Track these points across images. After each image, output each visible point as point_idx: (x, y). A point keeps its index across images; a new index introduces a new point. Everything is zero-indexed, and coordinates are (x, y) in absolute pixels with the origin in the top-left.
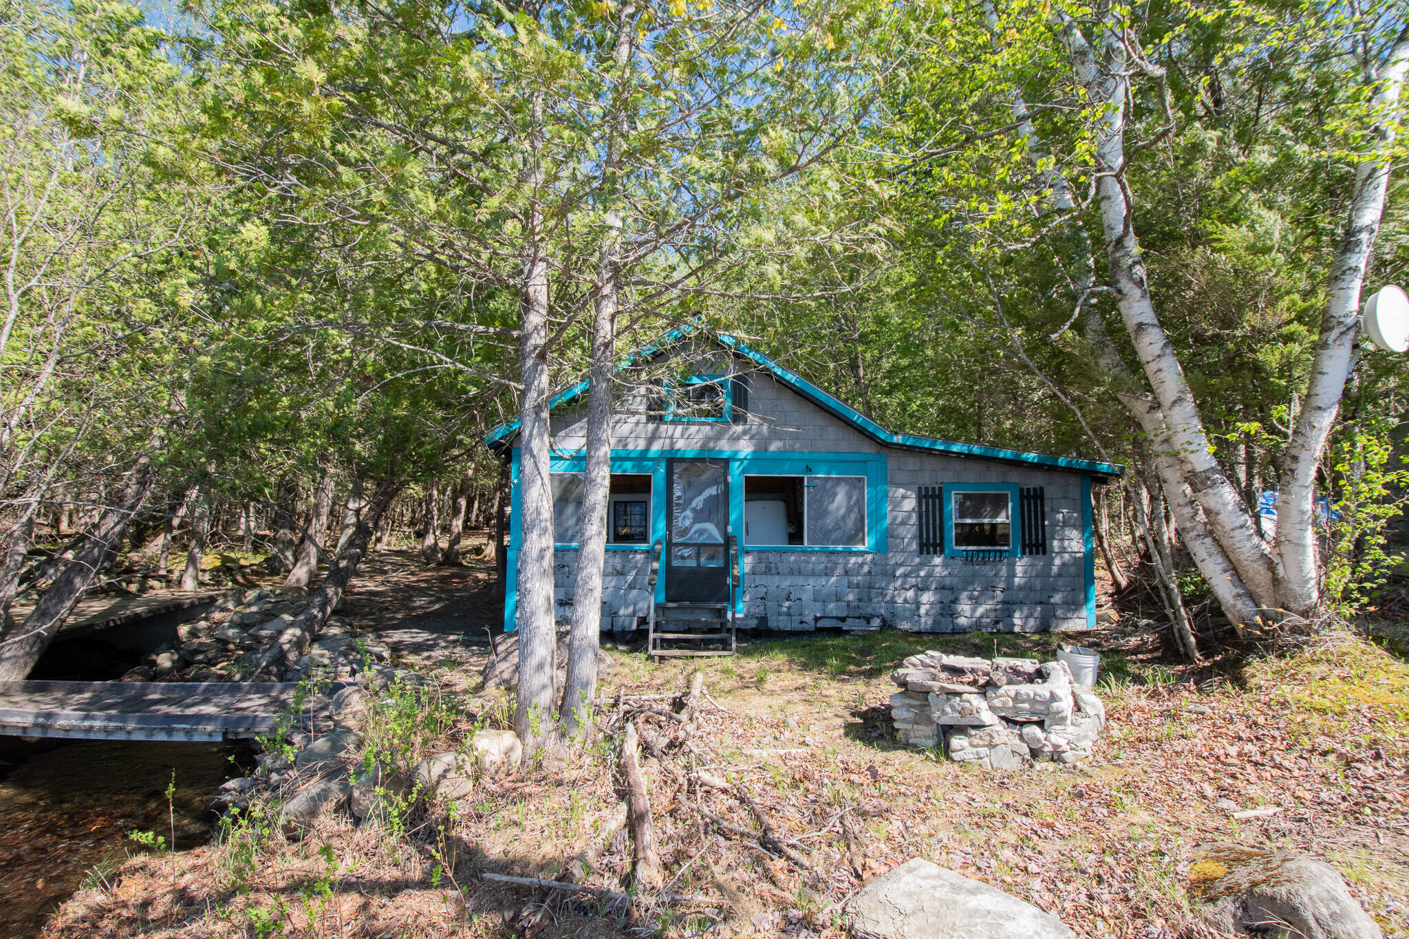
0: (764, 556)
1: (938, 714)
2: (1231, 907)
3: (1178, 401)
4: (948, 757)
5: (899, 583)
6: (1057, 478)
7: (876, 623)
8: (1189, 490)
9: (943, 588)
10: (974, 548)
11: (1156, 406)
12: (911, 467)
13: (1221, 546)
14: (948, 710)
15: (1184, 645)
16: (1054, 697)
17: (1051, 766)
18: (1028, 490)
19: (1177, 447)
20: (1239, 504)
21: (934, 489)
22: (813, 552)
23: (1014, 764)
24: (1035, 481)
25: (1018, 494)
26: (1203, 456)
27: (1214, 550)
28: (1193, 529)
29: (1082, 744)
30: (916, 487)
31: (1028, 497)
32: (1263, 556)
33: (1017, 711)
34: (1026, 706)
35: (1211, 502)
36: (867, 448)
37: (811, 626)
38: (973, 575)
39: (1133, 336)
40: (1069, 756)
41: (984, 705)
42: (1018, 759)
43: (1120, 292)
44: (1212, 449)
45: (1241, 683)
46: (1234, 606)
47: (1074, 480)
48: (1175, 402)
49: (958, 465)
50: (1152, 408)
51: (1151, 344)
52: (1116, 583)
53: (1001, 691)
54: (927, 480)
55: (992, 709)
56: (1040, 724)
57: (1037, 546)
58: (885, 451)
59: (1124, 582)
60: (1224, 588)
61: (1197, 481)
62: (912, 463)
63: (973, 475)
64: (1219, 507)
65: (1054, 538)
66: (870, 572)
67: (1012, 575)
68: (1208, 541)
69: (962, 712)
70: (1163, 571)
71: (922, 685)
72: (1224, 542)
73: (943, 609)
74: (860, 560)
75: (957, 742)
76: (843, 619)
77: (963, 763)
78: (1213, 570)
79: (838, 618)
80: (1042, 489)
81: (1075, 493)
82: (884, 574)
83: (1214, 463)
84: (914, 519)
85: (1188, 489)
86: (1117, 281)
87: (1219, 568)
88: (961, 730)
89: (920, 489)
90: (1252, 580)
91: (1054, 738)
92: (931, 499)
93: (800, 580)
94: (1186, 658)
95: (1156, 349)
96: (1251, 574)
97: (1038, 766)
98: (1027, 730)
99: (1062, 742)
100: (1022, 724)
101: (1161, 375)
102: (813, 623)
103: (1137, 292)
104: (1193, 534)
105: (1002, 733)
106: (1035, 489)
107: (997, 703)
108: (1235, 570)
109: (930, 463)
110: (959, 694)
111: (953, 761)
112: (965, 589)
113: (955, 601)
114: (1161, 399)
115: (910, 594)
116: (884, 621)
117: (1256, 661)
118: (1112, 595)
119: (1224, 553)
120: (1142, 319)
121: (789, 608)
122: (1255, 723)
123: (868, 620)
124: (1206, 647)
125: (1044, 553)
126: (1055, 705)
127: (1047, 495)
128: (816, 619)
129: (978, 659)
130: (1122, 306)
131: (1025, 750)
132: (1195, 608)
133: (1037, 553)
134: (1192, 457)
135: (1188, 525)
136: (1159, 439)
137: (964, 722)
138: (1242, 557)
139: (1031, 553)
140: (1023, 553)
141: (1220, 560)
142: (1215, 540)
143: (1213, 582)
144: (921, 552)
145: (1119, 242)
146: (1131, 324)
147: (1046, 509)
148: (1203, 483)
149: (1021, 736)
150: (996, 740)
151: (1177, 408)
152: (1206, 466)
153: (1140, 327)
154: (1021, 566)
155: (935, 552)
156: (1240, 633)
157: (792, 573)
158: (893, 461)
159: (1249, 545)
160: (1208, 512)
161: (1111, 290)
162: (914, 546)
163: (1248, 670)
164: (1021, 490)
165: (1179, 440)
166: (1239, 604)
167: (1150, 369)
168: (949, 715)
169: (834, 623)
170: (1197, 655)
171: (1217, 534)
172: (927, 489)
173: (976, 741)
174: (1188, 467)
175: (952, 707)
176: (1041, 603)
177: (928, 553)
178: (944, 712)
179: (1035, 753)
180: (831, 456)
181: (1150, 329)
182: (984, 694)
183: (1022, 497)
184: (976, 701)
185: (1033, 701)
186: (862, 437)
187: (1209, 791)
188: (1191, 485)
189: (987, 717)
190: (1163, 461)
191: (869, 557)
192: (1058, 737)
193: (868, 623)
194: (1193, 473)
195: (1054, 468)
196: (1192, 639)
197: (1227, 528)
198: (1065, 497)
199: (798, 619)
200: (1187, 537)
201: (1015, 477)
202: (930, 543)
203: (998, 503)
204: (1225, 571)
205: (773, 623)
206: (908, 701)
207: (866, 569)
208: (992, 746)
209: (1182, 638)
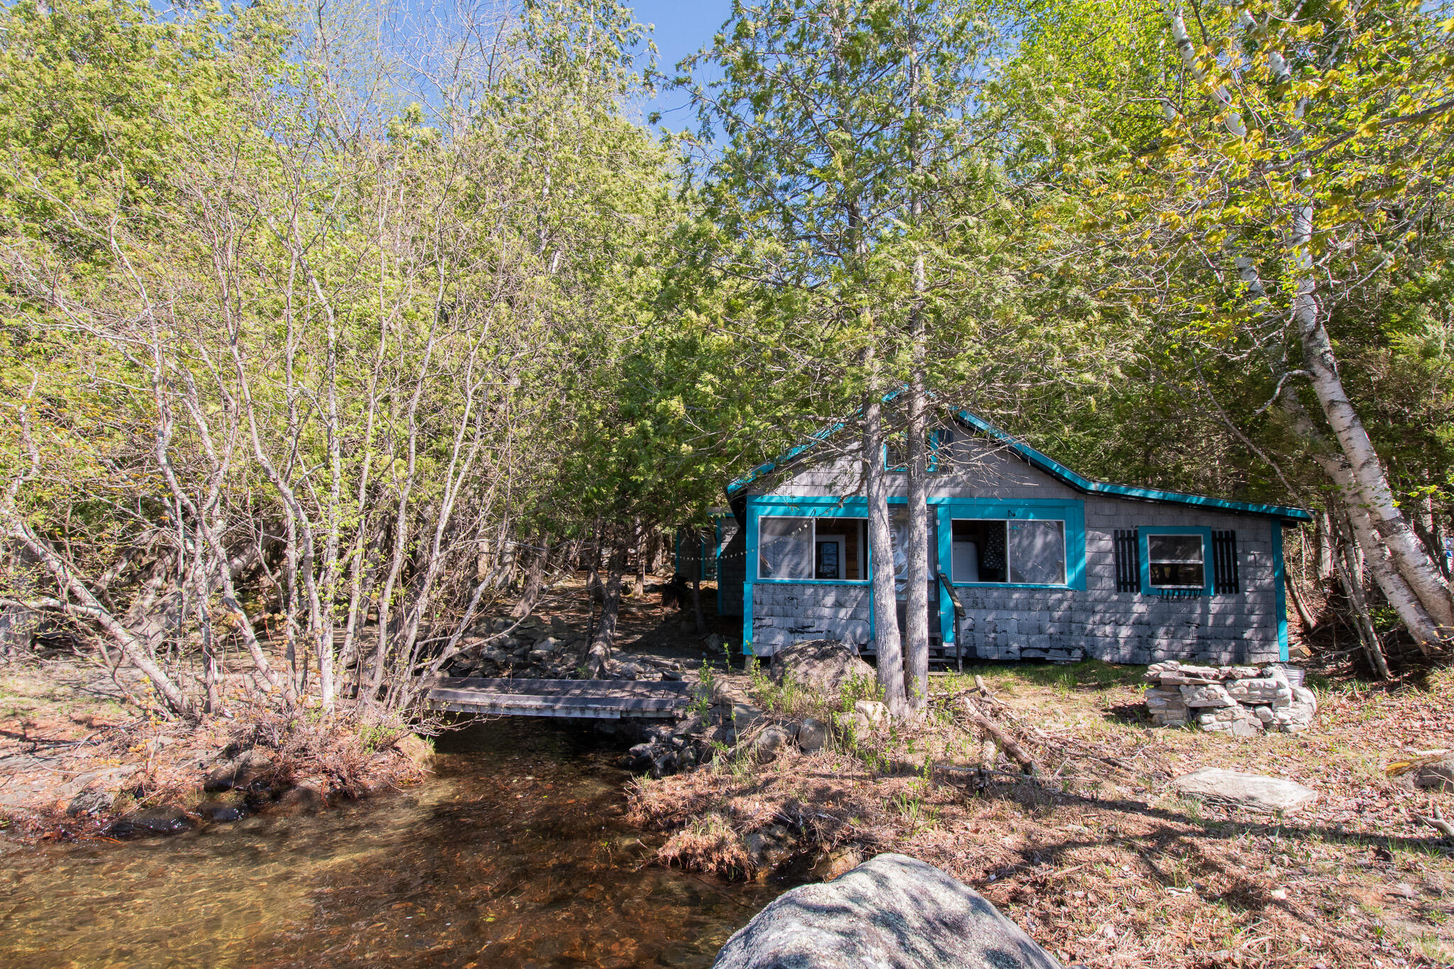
0: (971, 592)
1: (1189, 699)
2: (1412, 776)
3: (1367, 463)
4: (1199, 729)
5: (1098, 617)
6: (1248, 522)
7: (1077, 654)
8: (1377, 536)
9: (1141, 623)
10: (1169, 586)
11: (1347, 465)
12: (1107, 511)
13: (1406, 581)
14: (1197, 696)
15: (1377, 666)
16: (1279, 686)
17: (1279, 735)
18: (1220, 533)
19: (1368, 501)
20: (1420, 547)
21: (1129, 532)
22: (1016, 589)
23: (1251, 733)
24: (1228, 524)
25: (1210, 537)
26: (1390, 509)
27: (1400, 584)
28: (1382, 567)
29: (1302, 720)
30: (1112, 530)
31: (1221, 540)
32: (1442, 588)
33: (1251, 697)
34: (1258, 692)
35: (1397, 546)
36: (1065, 495)
37: (1017, 655)
38: (1170, 612)
39: (1326, 410)
40: (1292, 728)
41: (1225, 692)
42: (1254, 729)
43: (1313, 374)
44: (1397, 504)
45: (1425, 687)
46: (1419, 629)
47: (1264, 525)
48: (1364, 465)
49: (1152, 511)
50: (1343, 467)
51: (1342, 417)
52: (1304, 623)
53: (1238, 682)
54: (1123, 524)
55: (1232, 695)
56: (1269, 705)
57: (1230, 585)
58: (1082, 497)
59: (1312, 622)
60: (1410, 615)
61: (1385, 529)
62: (1107, 508)
63: (1166, 520)
64: (1403, 549)
65: (1246, 578)
66: (1070, 608)
67: (1206, 612)
68: (1395, 576)
69: (1209, 698)
70: (1356, 603)
71: (1174, 680)
72: (1409, 577)
73: (1140, 642)
74: (1059, 595)
75: (1205, 718)
76: (1046, 650)
77: (1211, 732)
78: (1399, 599)
79: (1041, 649)
80: (1233, 533)
81: (1265, 535)
82: (1084, 610)
83: (1398, 514)
84: (1110, 559)
85: (1375, 533)
86: (1311, 366)
87: (1405, 599)
88: (1209, 710)
89: (1116, 532)
90: (1433, 608)
91: (1280, 715)
92: (1126, 542)
93: (1005, 614)
94: (1379, 676)
95: (1346, 421)
96: (1432, 603)
97: (1269, 735)
98: (1258, 710)
99: (1287, 717)
100: (1255, 706)
101: (1351, 442)
102: (1018, 653)
103: (1329, 376)
104: (1382, 571)
105: (1241, 712)
106: (1227, 533)
107: (1235, 691)
108: (1419, 601)
109: (1124, 508)
110: (1206, 685)
111: (1204, 731)
112: (1162, 625)
113: (1153, 636)
114: (1352, 461)
115: (1108, 629)
116: (1085, 652)
117: (1437, 672)
118: (1301, 635)
119: (1409, 586)
120: (1334, 397)
121: (995, 639)
122: (1435, 710)
123: (1069, 651)
124: (1395, 667)
125: (1237, 592)
126: (1281, 691)
127: (1239, 537)
128: (1022, 649)
129: (1207, 668)
130: (1317, 386)
131: (1259, 722)
132: (1385, 634)
133: (1231, 592)
134: (1379, 510)
135: (1378, 564)
136: (1351, 492)
137: (1210, 704)
138: (1424, 589)
139: (1224, 592)
140: (1217, 592)
141: (1406, 592)
142: (1401, 576)
143: (1401, 610)
144: (1119, 590)
145: (1312, 335)
146: (1324, 401)
147: (1239, 551)
148: (1390, 530)
149: (1255, 715)
150: (1237, 716)
151: (1366, 469)
152: (1391, 516)
153: (1332, 403)
154: (1216, 604)
155: (1132, 591)
156: (1424, 651)
157: (997, 607)
158: (1089, 507)
159: (1430, 579)
160: (1394, 553)
161: (1306, 373)
162: (1112, 584)
163: (1431, 678)
164: (1214, 533)
165: (1368, 496)
166: (1423, 628)
167: (1342, 437)
168: (1198, 700)
169: (1039, 654)
170: (1388, 673)
171: (1404, 570)
172: (1123, 532)
173: (1220, 717)
174: (1377, 517)
175: (1201, 694)
176: (1235, 638)
177: (1125, 591)
178: (1193, 698)
179: (1267, 726)
180: (1033, 502)
181: (1341, 405)
182: (1225, 686)
183: (1214, 540)
184: (1219, 689)
185: (1263, 689)
186: (1060, 484)
187: (1399, 744)
188: (1379, 531)
189: (1229, 700)
190: (1353, 512)
191: (1069, 594)
192: (1283, 714)
193: (1070, 654)
194: (1381, 521)
195: (1244, 514)
196: (1384, 661)
197: (1411, 566)
198: (1256, 540)
199: (1005, 649)
200: (1378, 574)
201: (1207, 521)
202: (1127, 582)
203: (1191, 545)
204: (1410, 601)
205: (982, 652)
206: (1160, 693)
207: (1065, 604)
208: (1233, 720)
209: (1374, 660)
